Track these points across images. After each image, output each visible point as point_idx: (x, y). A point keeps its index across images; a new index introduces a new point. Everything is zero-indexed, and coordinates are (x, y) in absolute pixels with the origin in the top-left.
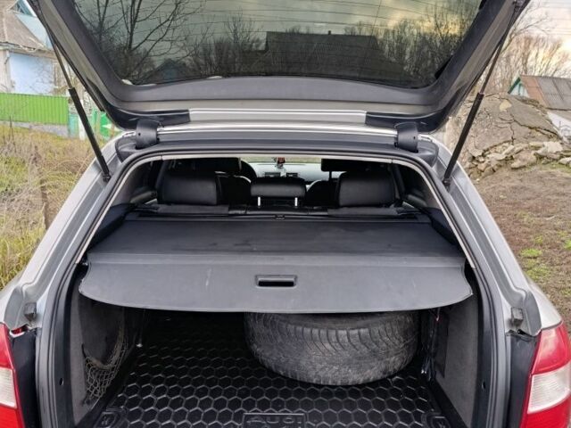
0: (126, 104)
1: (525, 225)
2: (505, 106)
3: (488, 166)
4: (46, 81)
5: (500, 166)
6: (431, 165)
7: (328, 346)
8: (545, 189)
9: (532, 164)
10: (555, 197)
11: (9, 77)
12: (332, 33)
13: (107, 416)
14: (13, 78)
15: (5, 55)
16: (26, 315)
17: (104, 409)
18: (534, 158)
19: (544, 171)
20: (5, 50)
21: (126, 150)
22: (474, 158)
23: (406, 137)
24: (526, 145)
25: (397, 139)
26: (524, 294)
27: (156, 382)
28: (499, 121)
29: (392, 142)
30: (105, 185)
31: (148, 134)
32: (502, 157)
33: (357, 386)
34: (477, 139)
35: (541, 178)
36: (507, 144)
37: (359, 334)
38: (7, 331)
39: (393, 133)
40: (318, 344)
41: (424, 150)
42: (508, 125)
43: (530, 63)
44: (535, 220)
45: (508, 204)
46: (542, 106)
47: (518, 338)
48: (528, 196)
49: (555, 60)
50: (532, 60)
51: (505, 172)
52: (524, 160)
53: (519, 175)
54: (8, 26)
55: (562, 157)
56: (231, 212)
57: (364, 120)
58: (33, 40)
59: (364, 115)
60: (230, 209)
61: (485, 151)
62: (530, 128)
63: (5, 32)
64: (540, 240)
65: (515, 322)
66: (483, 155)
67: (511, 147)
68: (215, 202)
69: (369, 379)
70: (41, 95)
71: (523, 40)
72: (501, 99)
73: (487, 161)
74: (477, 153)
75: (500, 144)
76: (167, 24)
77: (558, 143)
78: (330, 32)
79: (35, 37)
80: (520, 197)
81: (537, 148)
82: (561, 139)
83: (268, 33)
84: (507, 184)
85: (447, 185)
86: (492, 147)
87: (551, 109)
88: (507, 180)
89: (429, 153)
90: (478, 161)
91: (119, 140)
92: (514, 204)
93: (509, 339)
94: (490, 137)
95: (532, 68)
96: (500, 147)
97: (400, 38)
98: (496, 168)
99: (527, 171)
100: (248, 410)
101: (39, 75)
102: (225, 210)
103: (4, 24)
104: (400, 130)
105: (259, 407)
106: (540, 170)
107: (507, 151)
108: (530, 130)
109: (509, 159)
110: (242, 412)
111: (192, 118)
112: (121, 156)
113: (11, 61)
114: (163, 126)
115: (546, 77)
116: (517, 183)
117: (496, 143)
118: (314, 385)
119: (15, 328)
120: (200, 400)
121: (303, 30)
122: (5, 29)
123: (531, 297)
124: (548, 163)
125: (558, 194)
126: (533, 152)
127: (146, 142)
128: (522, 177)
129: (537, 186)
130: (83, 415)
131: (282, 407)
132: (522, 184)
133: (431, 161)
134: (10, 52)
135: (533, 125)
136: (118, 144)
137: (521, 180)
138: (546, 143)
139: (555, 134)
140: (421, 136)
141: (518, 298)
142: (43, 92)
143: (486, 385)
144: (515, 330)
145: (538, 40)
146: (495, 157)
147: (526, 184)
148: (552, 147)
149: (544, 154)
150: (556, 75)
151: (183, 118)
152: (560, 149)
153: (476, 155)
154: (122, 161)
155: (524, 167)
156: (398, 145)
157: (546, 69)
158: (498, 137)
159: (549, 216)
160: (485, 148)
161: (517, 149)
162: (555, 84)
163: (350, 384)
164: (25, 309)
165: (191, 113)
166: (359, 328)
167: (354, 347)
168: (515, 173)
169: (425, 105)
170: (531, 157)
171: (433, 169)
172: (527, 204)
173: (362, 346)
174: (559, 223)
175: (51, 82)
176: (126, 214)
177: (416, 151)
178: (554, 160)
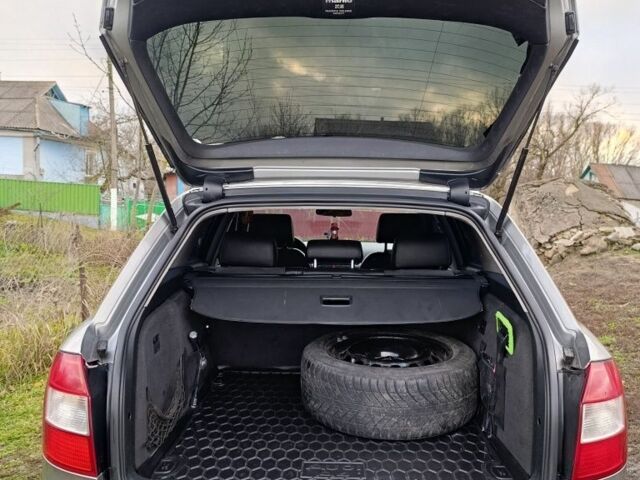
0: (194, 161)
1: (597, 313)
2: (570, 190)
3: (555, 252)
4: (77, 168)
5: (568, 253)
6: (484, 219)
7: (386, 396)
8: (617, 276)
9: (603, 251)
10: (629, 284)
11: (38, 164)
12: (386, 119)
13: (167, 463)
14: (42, 166)
15: (35, 142)
16: (98, 351)
17: (163, 457)
18: (605, 243)
19: (616, 257)
20: (35, 137)
21: (193, 204)
22: (540, 244)
23: (458, 192)
24: (595, 231)
25: (449, 194)
26: (574, 334)
27: (213, 436)
28: (566, 206)
29: (445, 197)
30: (172, 237)
31: (213, 189)
32: (570, 242)
33: (417, 441)
34: (542, 224)
35: (612, 265)
36: (575, 230)
37: (417, 384)
38: (83, 362)
39: (446, 189)
40: (377, 394)
41: (476, 205)
42: (575, 210)
43: (602, 151)
44: (607, 308)
45: (578, 291)
46: (611, 191)
47: (570, 373)
48: (600, 283)
49: (629, 148)
50: (604, 148)
51: (574, 259)
52: (594, 246)
53: (590, 261)
54: (41, 112)
55: (634, 242)
56: (288, 273)
57: (418, 177)
58: (66, 126)
59: (418, 172)
60: (287, 270)
61: (552, 237)
62: (600, 213)
63: (38, 119)
64: (613, 326)
65: (567, 361)
66: (550, 242)
67: (580, 232)
68: (272, 264)
69: (428, 433)
70: (71, 184)
71: (592, 127)
72: (567, 183)
73: (554, 247)
74: (543, 240)
75: (568, 230)
76: (212, 108)
77: (630, 229)
78: (382, 119)
79: (68, 124)
80: (590, 284)
81: (607, 234)
82: (633, 224)
83: (317, 119)
84: (577, 271)
85: (499, 237)
86: (559, 233)
87: (626, 199)
88: (578, 267)
89: (480, 208)
90: (545, 248)
91: (186, 196)
92: (584, 291)
93: (561, 375)
94: (556, 223)
95: (604, 156)
96: (568, 233)
97: (459, 126)
98: (564, 254)
99: (598, 257)
100: (307, 459)
101: (71, 162)
102: (282, 271)
103: (37, 110)
104: (452, 186)
105: (317, 456)
106: (613, 256)
107: (575, 236)
108: (599, 215)
109: (578, 245)
110: (300, 461)
111: (256, 176)
112: (187, 210)
113: (42, 150)
114: (228, 183)
115: (620, 165)
116: (587, 270)
117: (563, 229)
118: (374, 440)
119: (90, 361)
120: (258, 451)
121: (353, 117)
122: (37, 115)
123: (580, 336)
124: (620, 248)
125: (632, 281)
126: (604, 237)
127: (212, 196)
128: (592, 264)
129: (609, 273)
130: (144, 461)
131: (342, 457)
132: (593, 271)
133: (483, 214)
134: (41, 138)
135: (601, 209)
136: (185, 198)
137: (592, 267)
138: (617, 229)
139: (627, 219)
140: (473, 192)
141: (569, 339)
142: (73, 180)
143: (541, 421)
144: (567, 368)
145: (609, 127)
146: (563, 243)
147: (598, 270)
148: (624, 232)
149: (616, 240)
150: (631, 164)
151: (248, 175)
152: (632, 233)
153: (542, 241)
154: (188, 214)
155: (595, 253)
156: (450, 199)
157: (620, 158)
158: (565, 222)
159: (623, 303)
160: (552, 234)
161: (586, 235)
162: (629, 173)
163: (409, 438)
164: (98, 345)
165: (255, 171)
166: (417, 379)
167: (413, 397)
168: (584, 259)
169: (474, 162)
170: (601, 242)
171: (485, 223)
172: (598, 291)
173: (421, 397)
174: (634, 310)
175: (82, 170)
176: (184, 274)
177: (468, 205)
178: (626, 245)
